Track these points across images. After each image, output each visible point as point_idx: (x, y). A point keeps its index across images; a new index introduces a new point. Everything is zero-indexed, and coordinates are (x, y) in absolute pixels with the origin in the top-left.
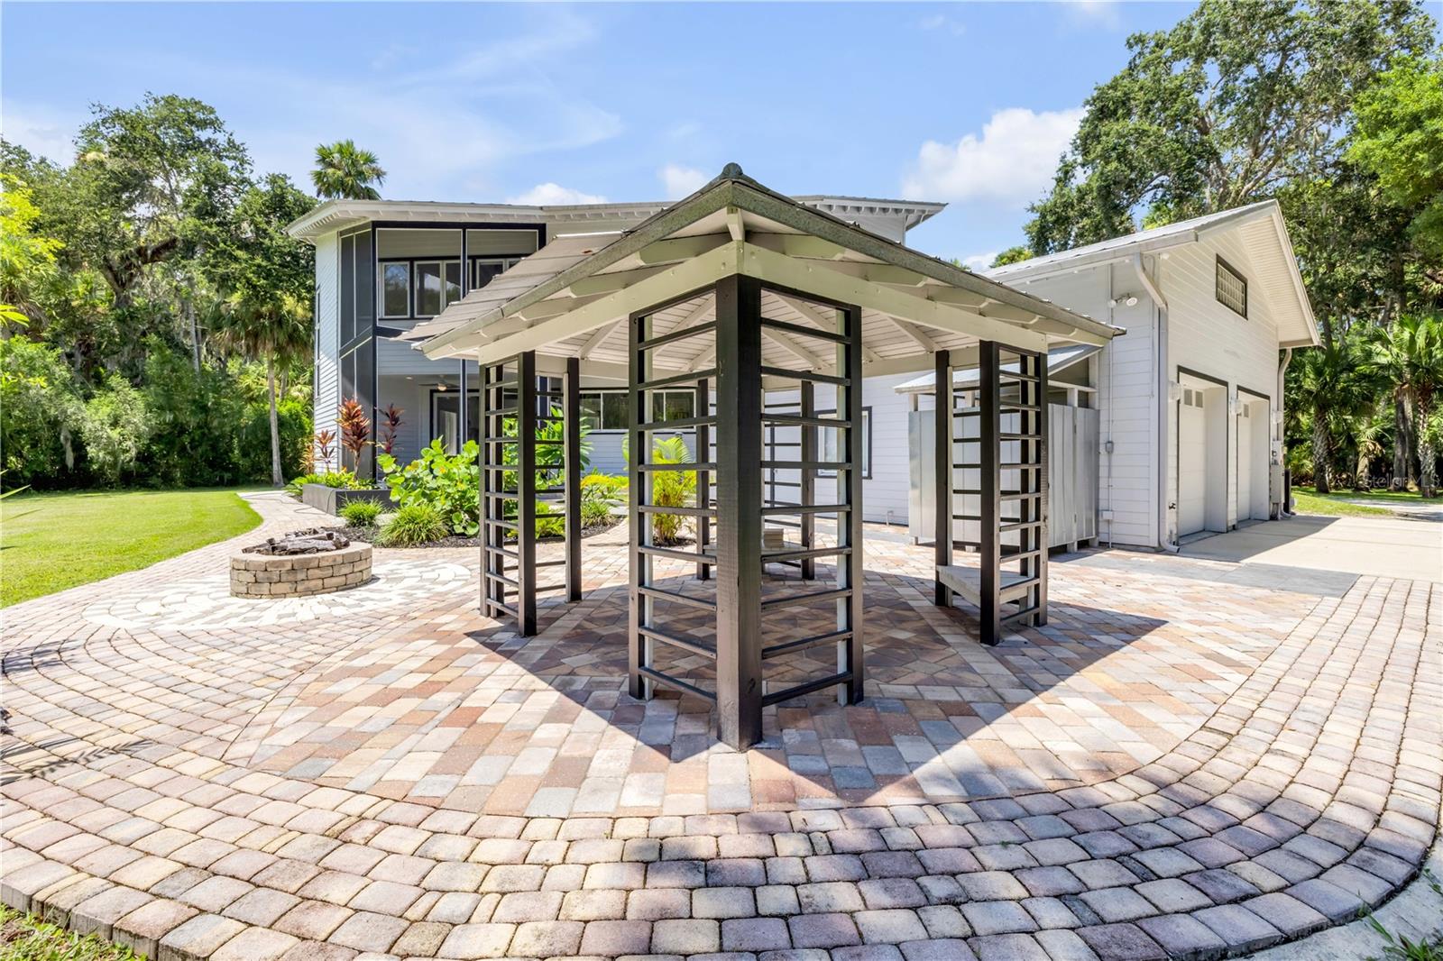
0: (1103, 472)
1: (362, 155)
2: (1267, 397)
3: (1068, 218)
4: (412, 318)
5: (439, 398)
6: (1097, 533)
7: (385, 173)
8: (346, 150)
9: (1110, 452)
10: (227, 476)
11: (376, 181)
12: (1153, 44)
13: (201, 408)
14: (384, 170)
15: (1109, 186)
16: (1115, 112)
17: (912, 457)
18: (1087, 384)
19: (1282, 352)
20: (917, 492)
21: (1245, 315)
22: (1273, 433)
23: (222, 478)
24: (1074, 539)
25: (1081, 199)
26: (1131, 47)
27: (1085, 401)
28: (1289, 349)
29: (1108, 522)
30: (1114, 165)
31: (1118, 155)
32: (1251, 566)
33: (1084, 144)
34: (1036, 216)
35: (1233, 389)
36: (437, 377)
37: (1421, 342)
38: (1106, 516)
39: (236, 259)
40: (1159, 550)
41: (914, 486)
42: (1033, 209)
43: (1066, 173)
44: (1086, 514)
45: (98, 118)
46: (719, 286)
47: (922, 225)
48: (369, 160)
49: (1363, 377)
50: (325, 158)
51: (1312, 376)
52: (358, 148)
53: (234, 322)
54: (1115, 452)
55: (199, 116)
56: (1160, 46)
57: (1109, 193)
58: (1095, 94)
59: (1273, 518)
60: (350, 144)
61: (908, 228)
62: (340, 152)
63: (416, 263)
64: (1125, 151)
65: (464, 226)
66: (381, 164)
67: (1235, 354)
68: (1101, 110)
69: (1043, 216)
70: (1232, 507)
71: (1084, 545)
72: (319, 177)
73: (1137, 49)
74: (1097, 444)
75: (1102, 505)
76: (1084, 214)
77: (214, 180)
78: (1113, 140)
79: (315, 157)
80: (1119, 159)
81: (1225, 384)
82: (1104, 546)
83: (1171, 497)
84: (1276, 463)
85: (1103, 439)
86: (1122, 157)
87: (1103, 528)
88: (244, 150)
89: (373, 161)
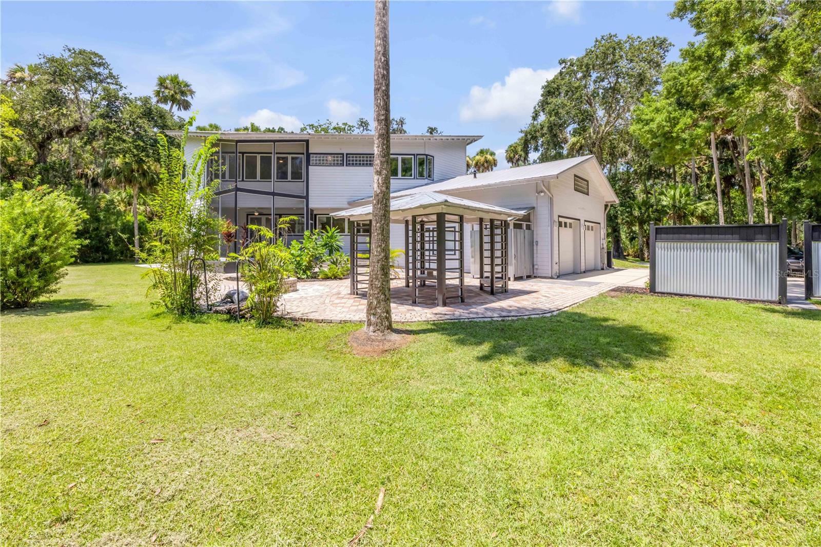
0: (535, 251)
1: (183, 82)
2: (599, 223)
3: (536, 137)
4: (243, 180)
5: (251, 218)
6: (533, 273)
7: (195, 92)
8: (175, 80)
9: (537, 245)
10: (106, 257)
11: (190, 97)
12: (569, 64)
13: (96, 220)
14: (194, 90)
15: (551, 126)
16: (554, 93)
17: (472, 247)
18: (529, 222)
19: (606, 206)
20: (473, 259)
21: (588, 195)
22: (602, 236)
23: (103, 258)
24: (525, 275)
25: (542, 129)
26: (561, 64)
27: (528, 227)
28: (609, 204)
29: (537, 269)
30: (553, 118)
31: (555, 113)
32: (579, 282)
33: (543, 106)
34: (523, 135)
35: (582, 222)
36: (254, 208)
37: (677, 196)
38: (536, 267)
39: (124, 141)
40: (552, 278)
41: (472, 257)
42: (522, 132)
43: (536, 114)
44: (529, 266)
45: (42, 61)
46: (437, 214)
47: (473, 144)
48: (187, 85)
49: (657, 210)
50: (162, 83)
51: (637, 209)
52: (181, 79)
53: (118, 173)
54: (539, 244)
55: (96, 60)
56: (572, 65)
57: (552, 129)
58: (546, 84)
59: (603, 269)
60: (176, 77)
61: (468, 144)
62: (172, 80)
63: (245, 155)
64: (558, 112)
65: (274, 141)
66: (193, 88)
67: (583, 209)
68: (549, 92)
69: (526, 136)
70: (583, 264)
71: (529, 277)
72: (158, 93)
73: (563, 65)
74: (533, 242)
75: (535, 263)
76: (543, 135)
77: (111, 98)
78: (552, 106)
79: (156, 82)
80: (555, 116)
81: (579, 220)
82: (535, 277)
83: (556, 259)
84: (603, 248)
85: (535, 241)
86: (557, 114)
87: (535, 271)
88: (118, 78)
89: (188, 86)
